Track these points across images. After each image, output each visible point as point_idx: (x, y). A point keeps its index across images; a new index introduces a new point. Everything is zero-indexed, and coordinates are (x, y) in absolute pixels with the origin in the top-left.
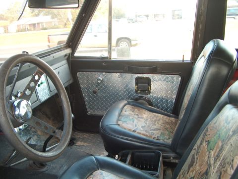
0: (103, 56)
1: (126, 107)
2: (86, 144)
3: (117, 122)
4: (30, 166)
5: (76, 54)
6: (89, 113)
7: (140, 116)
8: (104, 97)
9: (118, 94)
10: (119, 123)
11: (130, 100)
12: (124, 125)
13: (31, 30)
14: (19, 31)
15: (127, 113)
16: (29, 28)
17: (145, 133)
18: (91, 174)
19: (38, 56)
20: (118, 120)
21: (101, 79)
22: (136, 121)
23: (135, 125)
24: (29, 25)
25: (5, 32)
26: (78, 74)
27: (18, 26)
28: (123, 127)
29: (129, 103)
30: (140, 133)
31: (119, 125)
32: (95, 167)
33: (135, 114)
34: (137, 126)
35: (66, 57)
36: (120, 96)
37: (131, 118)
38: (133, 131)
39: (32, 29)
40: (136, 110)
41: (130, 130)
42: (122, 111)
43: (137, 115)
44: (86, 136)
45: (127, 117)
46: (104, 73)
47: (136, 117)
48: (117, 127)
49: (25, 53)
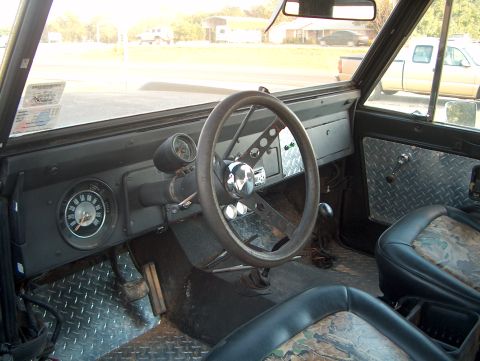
0: (417, 114)
1: (439, 219)
2: (353, 273)
3: (413, 242)
4: (243, 280)
5: (368, 103)
6: (373, 216)
7: (461, 241)
8: (406, 193)
9: (433, 191)
10: (416, 244)
11: (453, 209)
12: (424, 250)
13: (309, 43)
14: (288, 41)
15: (438, 230)
16: (307, 38)
17: (459, 273)
18: (333, 314)
19: (281, 98)
20: (417, 238)
21: (406, 157)
22: (449, 247)
23: (445, 254)
24: (310, 32)
25: (263, 41)
26: (365, 140)
27: (289, 31)
28: (420, 253)
29: (448, 214)
30: (450, 273)
31: (413, 247)
32: (343, 304)
33: (452, 236)
34: (450, 258)
35: (348, 106)
36: (437, 197)
37: (442, 240)
38: (438, 265)
39: (314, 41)
40: (458, 228)
41: (432, 261)
42: (429, 224)
43: (457, 238)
44: (358, 257)
45: (435, 236)
46: (414, 147)
47: (454, 240)
48: (409, 251)
49: (263, 91)
